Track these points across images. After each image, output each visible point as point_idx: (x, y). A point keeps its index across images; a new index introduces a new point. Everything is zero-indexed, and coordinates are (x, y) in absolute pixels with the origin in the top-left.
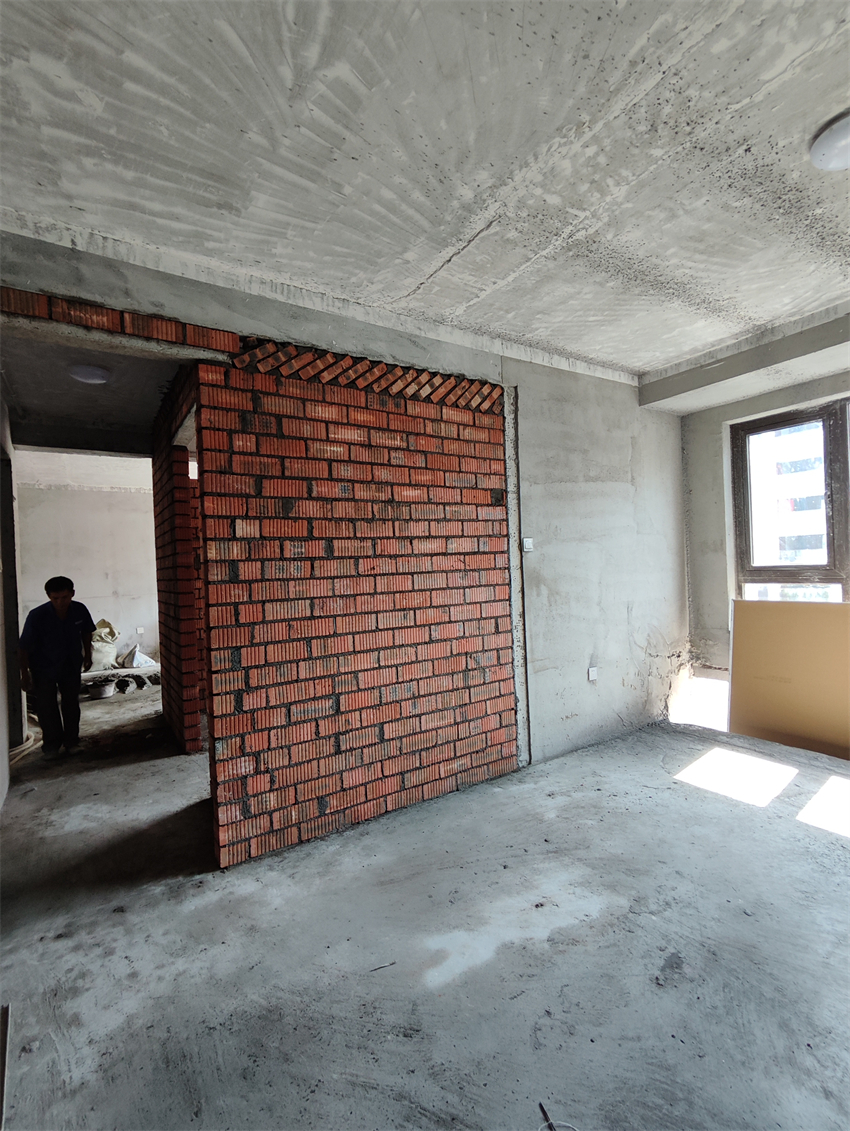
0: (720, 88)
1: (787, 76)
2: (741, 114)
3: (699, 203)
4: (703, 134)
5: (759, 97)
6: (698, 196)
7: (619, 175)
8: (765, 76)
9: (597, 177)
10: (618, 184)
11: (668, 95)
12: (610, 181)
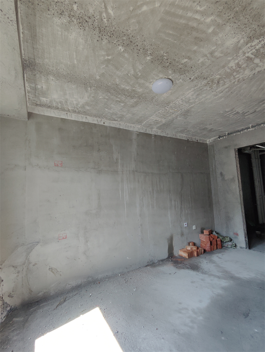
0: (202, 90)
1: (188, 93)
2: (196, 86)
3: (201, 60)
4: (205, 81)
5: (192, 89)
6: (203, 63)
7: (231, 70)
8: (193, 92)
9: (238, 69)
10: (232, 67)
11: (215, 88)
12: (234, 68)
